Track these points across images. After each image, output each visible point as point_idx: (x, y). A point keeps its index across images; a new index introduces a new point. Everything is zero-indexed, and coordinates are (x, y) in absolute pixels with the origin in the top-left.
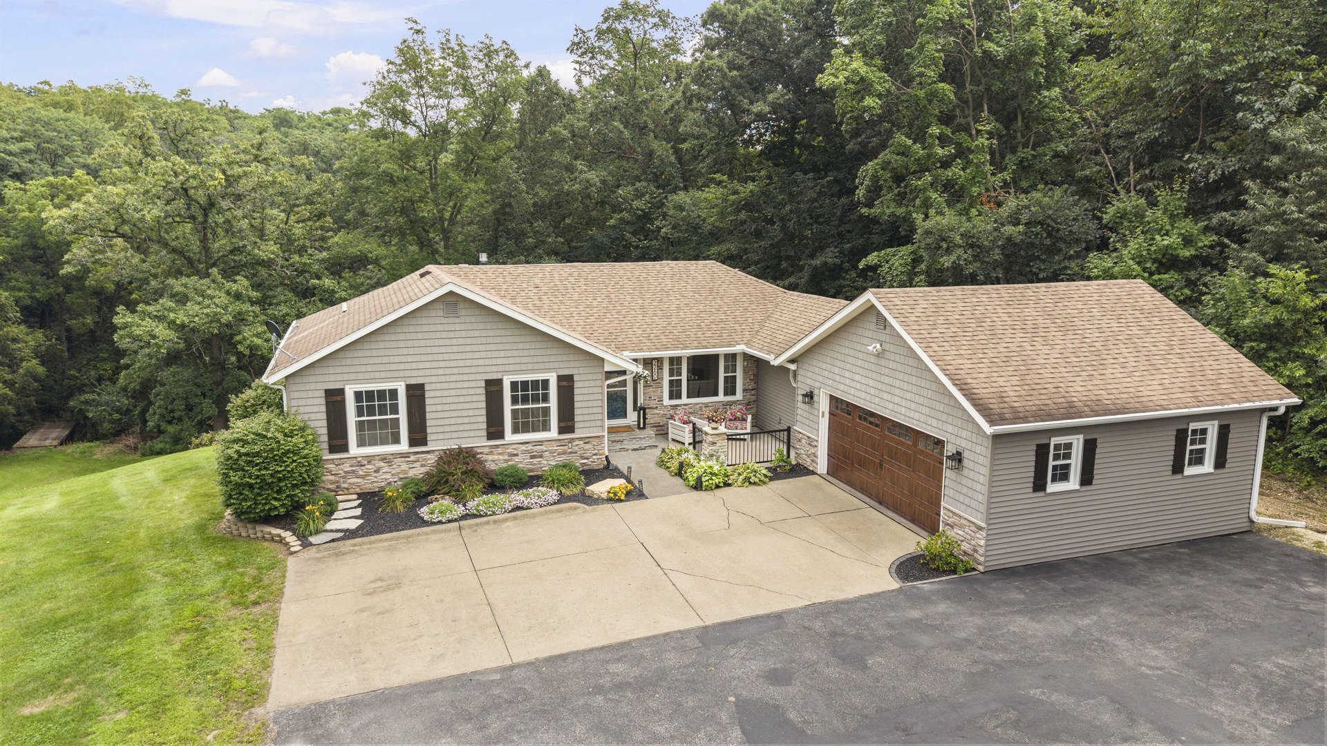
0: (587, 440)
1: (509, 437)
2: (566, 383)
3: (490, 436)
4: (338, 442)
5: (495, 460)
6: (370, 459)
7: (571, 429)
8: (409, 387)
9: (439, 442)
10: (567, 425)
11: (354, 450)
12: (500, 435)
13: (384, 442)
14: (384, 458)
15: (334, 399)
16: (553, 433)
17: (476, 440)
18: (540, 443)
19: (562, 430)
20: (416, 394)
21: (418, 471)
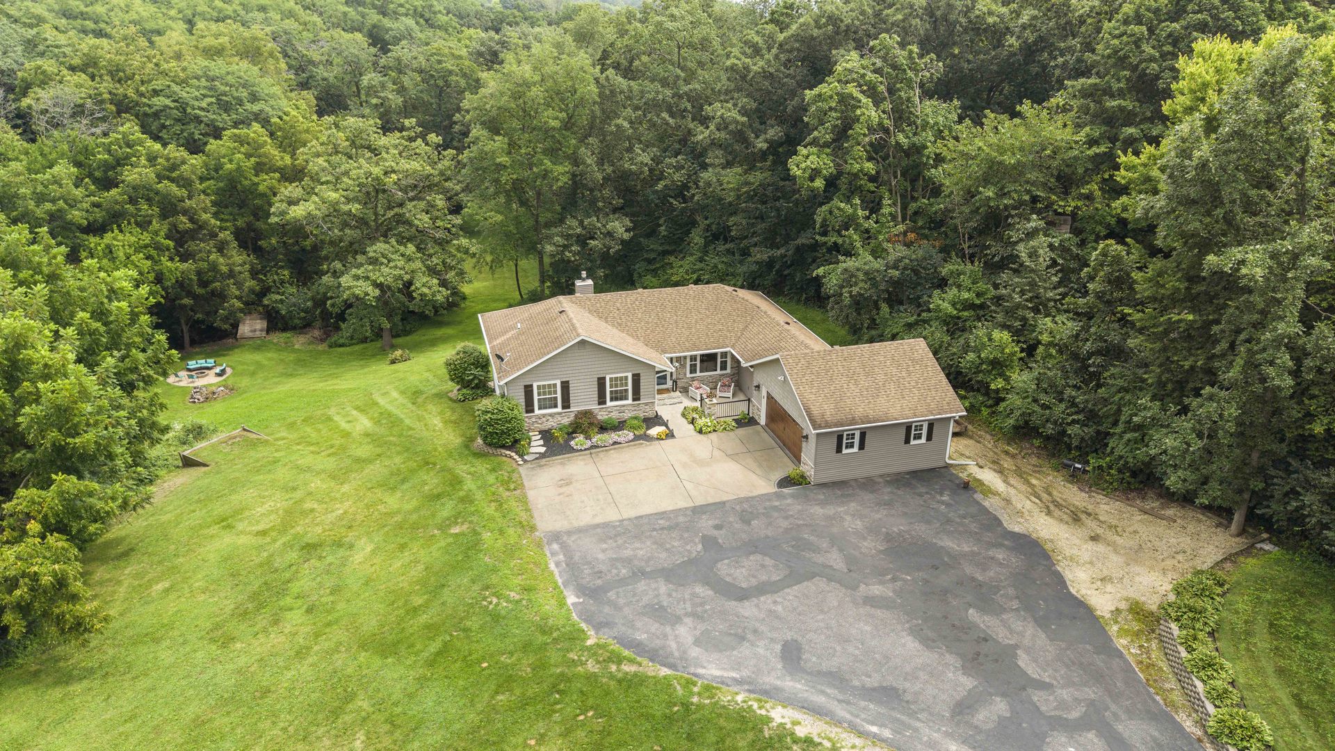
0: (646, 404)
1: (609, 403)
2: (636, 378)
3: (600, 403)
4: (529, 408)
5: (602, 416)
6: (544, 416)
7: (639, 399)
8: (562, 382)
9: (575, 408)
10: (637, 396)
11: (537, 412)
12: (604, 403)
13: (550, 407)
14: (551, 415)
15: (528, 390)
16: (630, 401)
17: (594, 406)
18: (624, 406)
19: (634, 400)
20: (565, 386)
21: (566, 421)
